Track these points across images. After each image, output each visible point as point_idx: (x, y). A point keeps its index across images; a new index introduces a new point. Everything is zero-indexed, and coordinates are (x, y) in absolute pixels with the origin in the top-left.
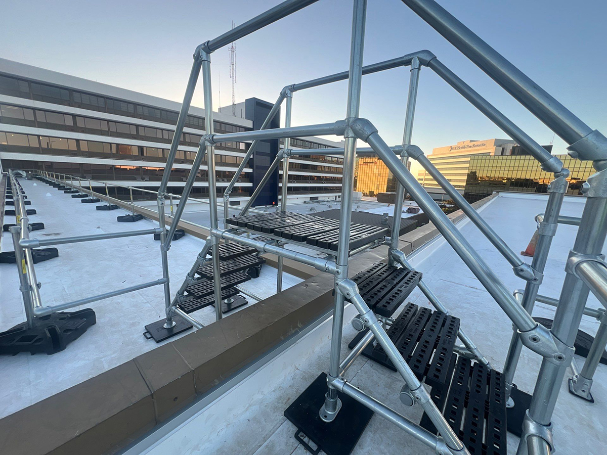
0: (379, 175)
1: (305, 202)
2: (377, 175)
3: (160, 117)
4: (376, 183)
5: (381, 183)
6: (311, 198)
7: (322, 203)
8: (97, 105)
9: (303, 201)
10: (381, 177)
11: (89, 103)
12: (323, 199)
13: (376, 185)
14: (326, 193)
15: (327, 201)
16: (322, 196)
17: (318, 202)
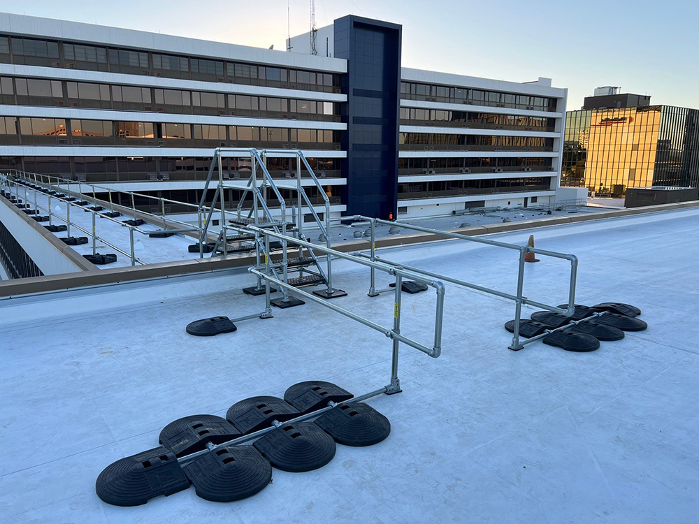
0: (635, 147)
1: (454, 212)
2: (630, 148)
3: (187, 70)
4: (627, 165)
5: (639, 166)
6: (468, 205)
7: (493, 214)
8: (95, 61)
9: (449, 210)
10: (641, 153)
11: (84, 60)
12: (495, 205)
13: (627, 171)
14: (501, 192)
15: (505, 210)
16: (491, 199)
17: (482, 212)
